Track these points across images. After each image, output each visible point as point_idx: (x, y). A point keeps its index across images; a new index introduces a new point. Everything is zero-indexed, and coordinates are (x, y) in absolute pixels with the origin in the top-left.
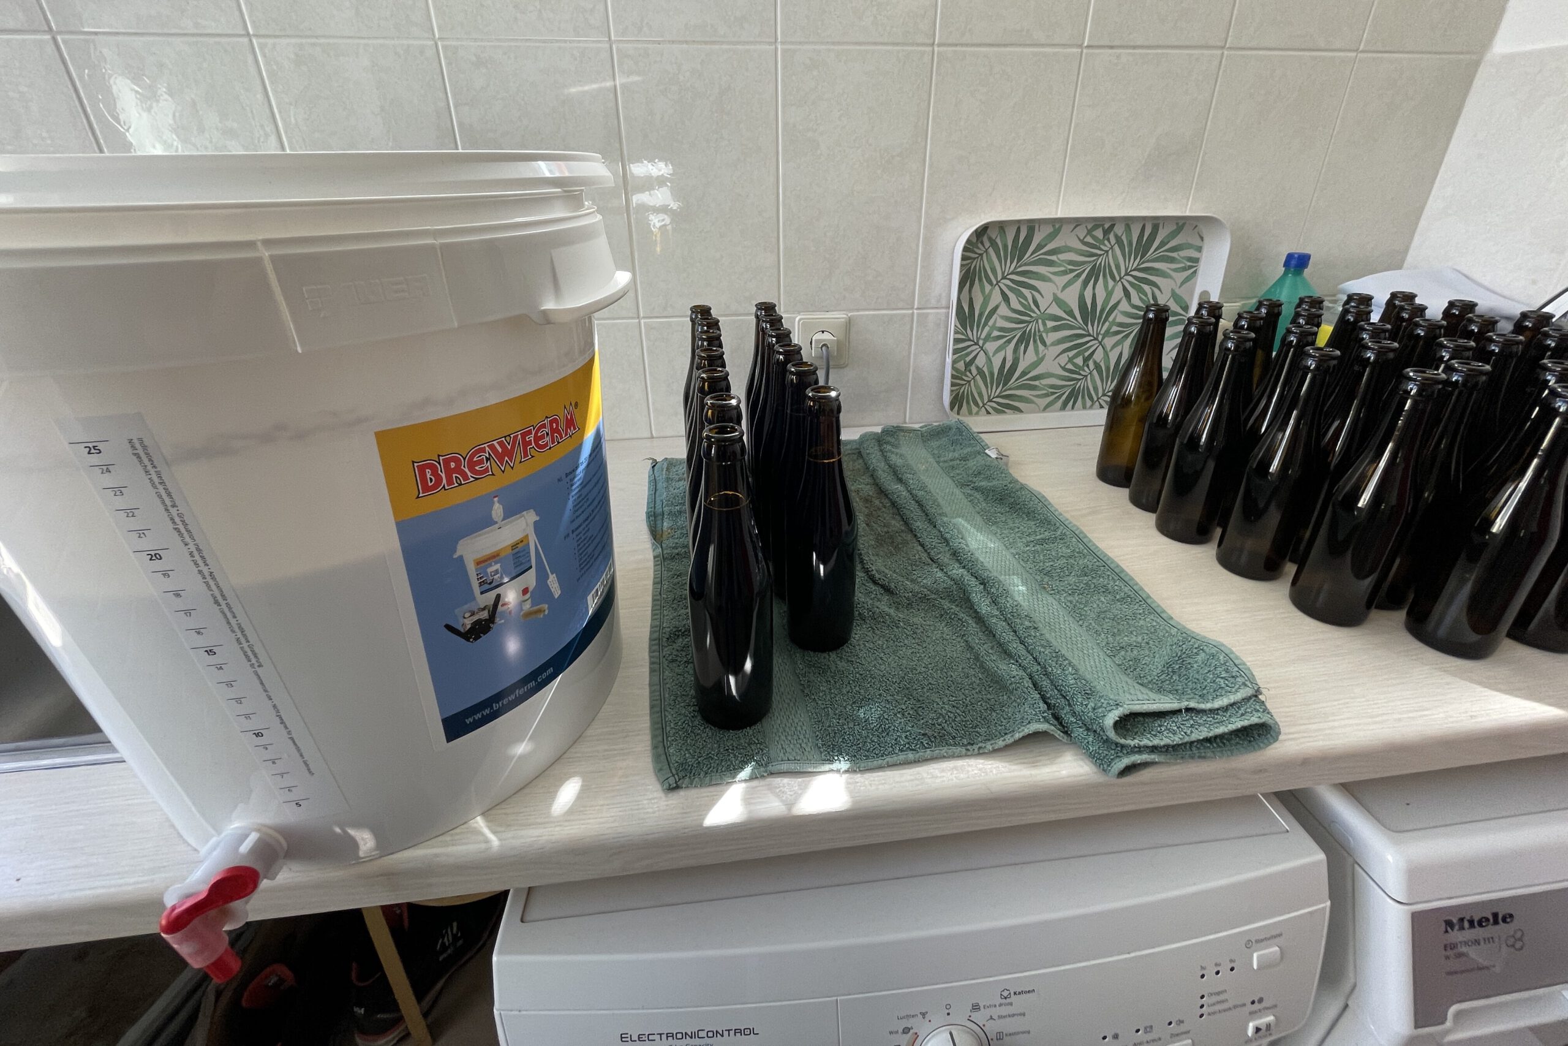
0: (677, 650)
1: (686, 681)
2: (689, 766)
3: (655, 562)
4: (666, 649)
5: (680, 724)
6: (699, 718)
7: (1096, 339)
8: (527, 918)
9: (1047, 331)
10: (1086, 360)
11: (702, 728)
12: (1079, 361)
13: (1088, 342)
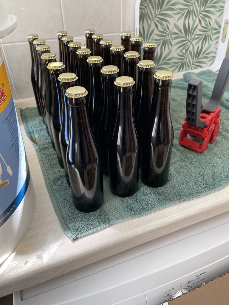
0: (59, 186)
1: (67, 197)
2: (79, 229)
3: (37, 152)
4: (54, 186)
5: (70, 214)
6: (77, 210)
7: (190, 42)
8: (23, 299)
9: (172, 39)
10: (186, 51)
11: (79, 214)
12: (184, 51)
13: (187, 43)
